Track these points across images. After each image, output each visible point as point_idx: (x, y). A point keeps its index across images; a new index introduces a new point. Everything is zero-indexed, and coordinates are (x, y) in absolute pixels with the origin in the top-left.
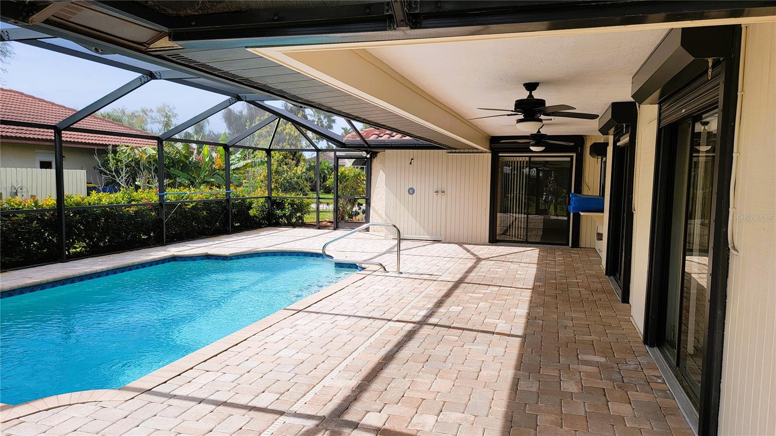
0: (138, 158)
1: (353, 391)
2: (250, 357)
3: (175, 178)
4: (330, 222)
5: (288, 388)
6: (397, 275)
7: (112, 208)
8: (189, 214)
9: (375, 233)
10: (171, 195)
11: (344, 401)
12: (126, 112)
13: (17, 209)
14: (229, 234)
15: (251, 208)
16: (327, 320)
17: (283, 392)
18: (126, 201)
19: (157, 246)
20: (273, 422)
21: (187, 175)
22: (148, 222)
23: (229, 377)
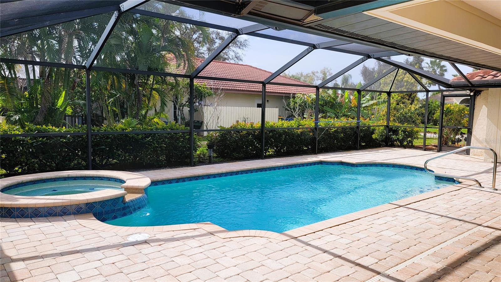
0: (306, 100)
1: (438, 272)
2: (361, 231)
3: (327, 113)
4: (434, 146)
5: (385, 257)
6: (492, 191)
7: (289, 130)
8: (332, 136)
9: (475, 156)
10: (322, 123)
11: (429, 277)
12: (303, 74)
13: (243, 128)
14: (357, 150)
15: (374, 133)
16: (422, 216)
17: (381, 259)
18: (297, 126)
19: (312, 154)
20: (371, 278)
21: (334, 111)
22: (308, 139)
23: (345, 241)
